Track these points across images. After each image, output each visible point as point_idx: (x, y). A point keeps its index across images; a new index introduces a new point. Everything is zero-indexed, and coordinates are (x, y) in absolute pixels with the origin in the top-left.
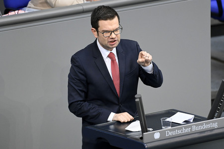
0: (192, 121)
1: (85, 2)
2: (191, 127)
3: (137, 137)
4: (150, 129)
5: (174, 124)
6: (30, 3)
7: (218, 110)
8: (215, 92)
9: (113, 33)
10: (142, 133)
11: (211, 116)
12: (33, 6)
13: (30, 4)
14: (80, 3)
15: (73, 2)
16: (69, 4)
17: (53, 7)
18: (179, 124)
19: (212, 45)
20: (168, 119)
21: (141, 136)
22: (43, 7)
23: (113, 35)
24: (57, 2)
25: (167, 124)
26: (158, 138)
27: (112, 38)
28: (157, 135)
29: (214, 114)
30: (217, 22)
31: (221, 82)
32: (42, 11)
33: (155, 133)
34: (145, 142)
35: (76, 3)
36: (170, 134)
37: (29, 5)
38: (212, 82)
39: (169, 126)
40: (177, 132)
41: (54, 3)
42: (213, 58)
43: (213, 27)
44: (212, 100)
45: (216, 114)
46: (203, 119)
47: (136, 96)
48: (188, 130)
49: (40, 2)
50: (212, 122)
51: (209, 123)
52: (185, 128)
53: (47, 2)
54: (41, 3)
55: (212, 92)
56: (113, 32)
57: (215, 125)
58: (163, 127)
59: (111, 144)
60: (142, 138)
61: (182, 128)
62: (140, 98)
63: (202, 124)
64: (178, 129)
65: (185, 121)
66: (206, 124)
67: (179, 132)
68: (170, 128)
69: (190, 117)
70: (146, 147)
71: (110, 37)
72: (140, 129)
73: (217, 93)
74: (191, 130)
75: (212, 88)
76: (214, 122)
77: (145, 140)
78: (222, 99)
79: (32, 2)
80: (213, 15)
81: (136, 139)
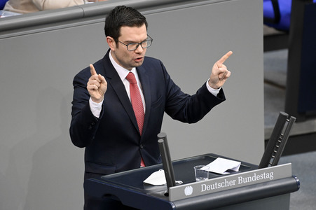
0: (237, 170)
1: (87, 3)
2: (236, 178)
3: (160, 193)
4: (179, 182)
5: (213, 175)
6: (7, 3)
7: (275, 154)
8: (270, 129)
9: (140, 46)
10: (168, 187)
11: (265, 164)
12: (12, 8)
13: (8, 6)
14: (79, 4)
15: (69, 3)
16: (63, 6)
17: (41, 10)
18: (220, 175)
19: (265, 63)
20: (204, 168)
21: (166, 191)
22: (27, 9)
23: (140, 49)
24: (46, 3)
25: (204, 175)
26: (191, 193)
27: (139, 53)
28: (189, 190)
29: (269, 160)
30: (272, 31)
31: (278, 115)
32: (24, 15)
33: (185, 187)
34: (171, 200)
35: (73, 4)
36: (207, 188)
37: (6, 8)
38: (265, 115)
39: (206, 177)
40: (216, 185)
41: (42, 4)
42: (266, 81)
43: (267, 38)
44: (266, 141)
45: (272, 160)
46: (254, 167)
47: (159, 135)
48: (231, 183)
49: (22, 2)
50: (266, 172)
51: (262, 172)
52: (229, 180)
53: (31, 3)
54: (24, 4)
55: (265, 130)
56: (141, 44)
57: (270, 176)
58: (197, 179)
59: (123, 204)
60: (167, 195)
61: (223, 180)
62: (165, 138)
63: (252, 175)
64: (218, 181)
65: (228, 171)
66: (257, 173)
67: (220, 186)
68: (207, 180)
69: (235, 165)
70: (174, 207)
71: (136, 51)
72: (164, 182)
73: (272, 132)
74: (237, 182)
75: (266, 124)
76: (269, 171)
77: (172, 198)
78: (280, 140)
79: (10, 3)
80: (267, 21)
81: (159, 195)
